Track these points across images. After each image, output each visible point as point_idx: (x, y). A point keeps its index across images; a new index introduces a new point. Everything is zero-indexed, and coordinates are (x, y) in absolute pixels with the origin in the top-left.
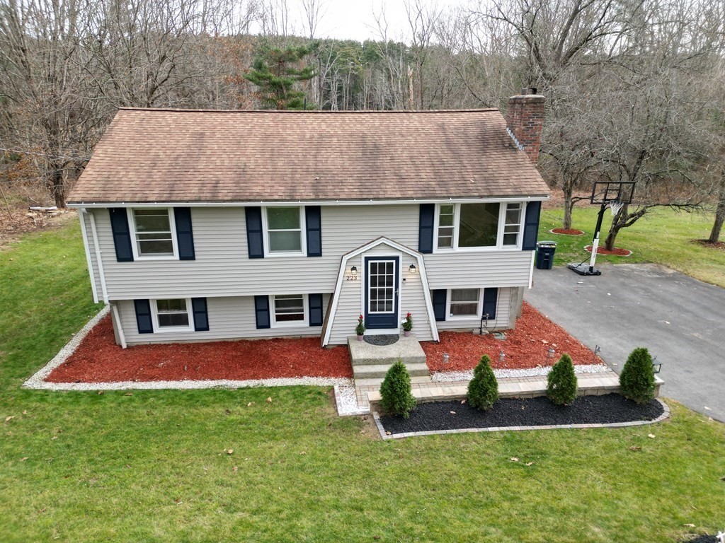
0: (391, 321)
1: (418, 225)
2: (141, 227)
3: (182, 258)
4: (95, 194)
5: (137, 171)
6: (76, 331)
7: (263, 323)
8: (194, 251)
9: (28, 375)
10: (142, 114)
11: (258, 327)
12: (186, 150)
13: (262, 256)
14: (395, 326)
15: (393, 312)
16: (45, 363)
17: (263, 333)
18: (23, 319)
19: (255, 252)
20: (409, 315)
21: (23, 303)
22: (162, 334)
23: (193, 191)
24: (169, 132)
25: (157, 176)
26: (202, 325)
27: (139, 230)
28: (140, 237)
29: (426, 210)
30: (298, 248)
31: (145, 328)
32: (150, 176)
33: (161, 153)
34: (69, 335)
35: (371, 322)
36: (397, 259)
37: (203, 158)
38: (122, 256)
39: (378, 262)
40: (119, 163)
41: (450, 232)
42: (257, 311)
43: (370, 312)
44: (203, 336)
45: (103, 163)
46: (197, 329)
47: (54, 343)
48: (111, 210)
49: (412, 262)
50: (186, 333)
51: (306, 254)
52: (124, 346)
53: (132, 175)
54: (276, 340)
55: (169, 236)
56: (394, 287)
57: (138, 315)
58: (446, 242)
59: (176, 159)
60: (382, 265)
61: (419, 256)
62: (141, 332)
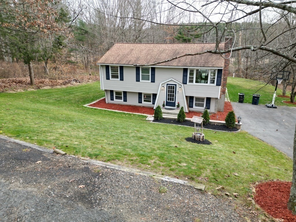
0: (173, 105)
1: (183, 75)
2: (112, 71)
3: (120, 80)
4: (103, 62)
5: (114, 57)
6: (98, 99)
7: (140, 102)
8: (123, 78)
9: (85, 104)
10: (121, 44)
11: (139, 103)
12: (127, 53)
13: (139, 81)
14: (174, 106)
15: (174, 102)
16: (89, 103)
17: (140, 104)
18: (89, 96)
19: (138, 80)
20: (178, 103)
21: (90, 93)
22: (116, 101)
23: (124, 62)
24: (125, 49)
25: (118, 58)
26: (125, 100)
27: (112, 72)
28: (112, 73)
29: (185, 70)
30: (149, 80)
31: (112, 99)
32: (116, 59)
33: (121, 53)
34: (97, 100)
35: (168, 104)
36: (176, 85)
37: (130, 55)
38: (108, 78)
39: (170, 85)
40: (110, 55)
41: (193, 78)
42: (139, 98)
43: (167, 101)
44: (125, 103)
45: (107, 55)
46: (124, 101)
47: (93, 100)
48: (106, 66)
49: (180, 87)
50: (121, 101)
51: (150, 82)
52: (107, 103)
53: (112, 58)
54: (143, 107)
55: (118, 74)
56: (174, 94)
57: (111, 95)
58: (191, 81)
59: (124, 55)
60: (171, 86)
61: (182, 85)
62: (111, 100)
